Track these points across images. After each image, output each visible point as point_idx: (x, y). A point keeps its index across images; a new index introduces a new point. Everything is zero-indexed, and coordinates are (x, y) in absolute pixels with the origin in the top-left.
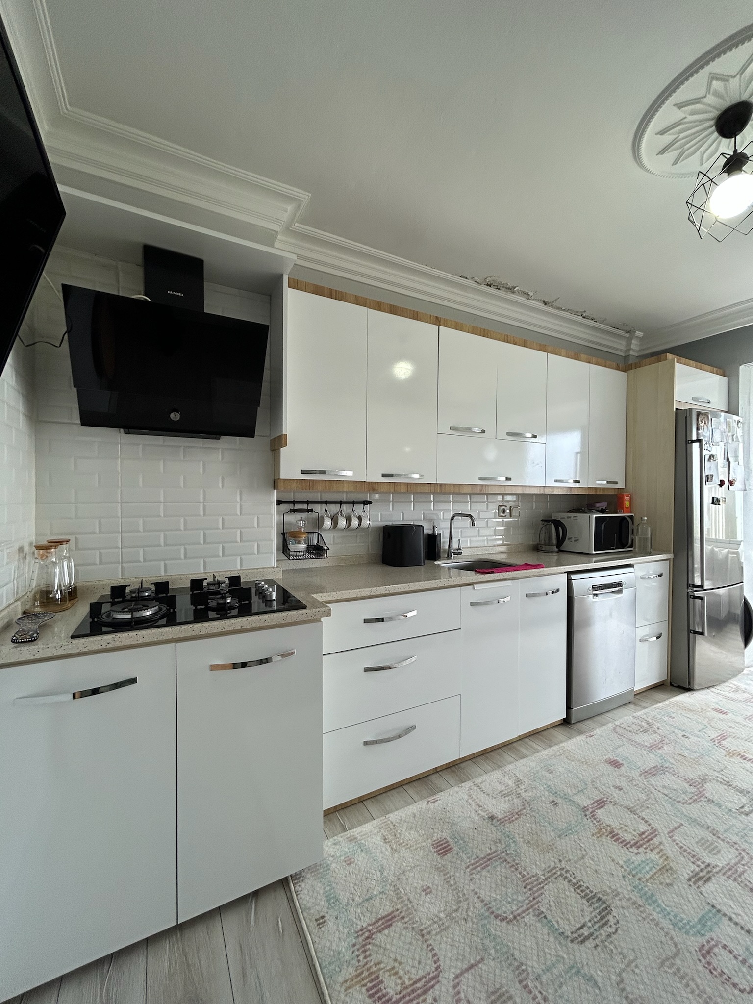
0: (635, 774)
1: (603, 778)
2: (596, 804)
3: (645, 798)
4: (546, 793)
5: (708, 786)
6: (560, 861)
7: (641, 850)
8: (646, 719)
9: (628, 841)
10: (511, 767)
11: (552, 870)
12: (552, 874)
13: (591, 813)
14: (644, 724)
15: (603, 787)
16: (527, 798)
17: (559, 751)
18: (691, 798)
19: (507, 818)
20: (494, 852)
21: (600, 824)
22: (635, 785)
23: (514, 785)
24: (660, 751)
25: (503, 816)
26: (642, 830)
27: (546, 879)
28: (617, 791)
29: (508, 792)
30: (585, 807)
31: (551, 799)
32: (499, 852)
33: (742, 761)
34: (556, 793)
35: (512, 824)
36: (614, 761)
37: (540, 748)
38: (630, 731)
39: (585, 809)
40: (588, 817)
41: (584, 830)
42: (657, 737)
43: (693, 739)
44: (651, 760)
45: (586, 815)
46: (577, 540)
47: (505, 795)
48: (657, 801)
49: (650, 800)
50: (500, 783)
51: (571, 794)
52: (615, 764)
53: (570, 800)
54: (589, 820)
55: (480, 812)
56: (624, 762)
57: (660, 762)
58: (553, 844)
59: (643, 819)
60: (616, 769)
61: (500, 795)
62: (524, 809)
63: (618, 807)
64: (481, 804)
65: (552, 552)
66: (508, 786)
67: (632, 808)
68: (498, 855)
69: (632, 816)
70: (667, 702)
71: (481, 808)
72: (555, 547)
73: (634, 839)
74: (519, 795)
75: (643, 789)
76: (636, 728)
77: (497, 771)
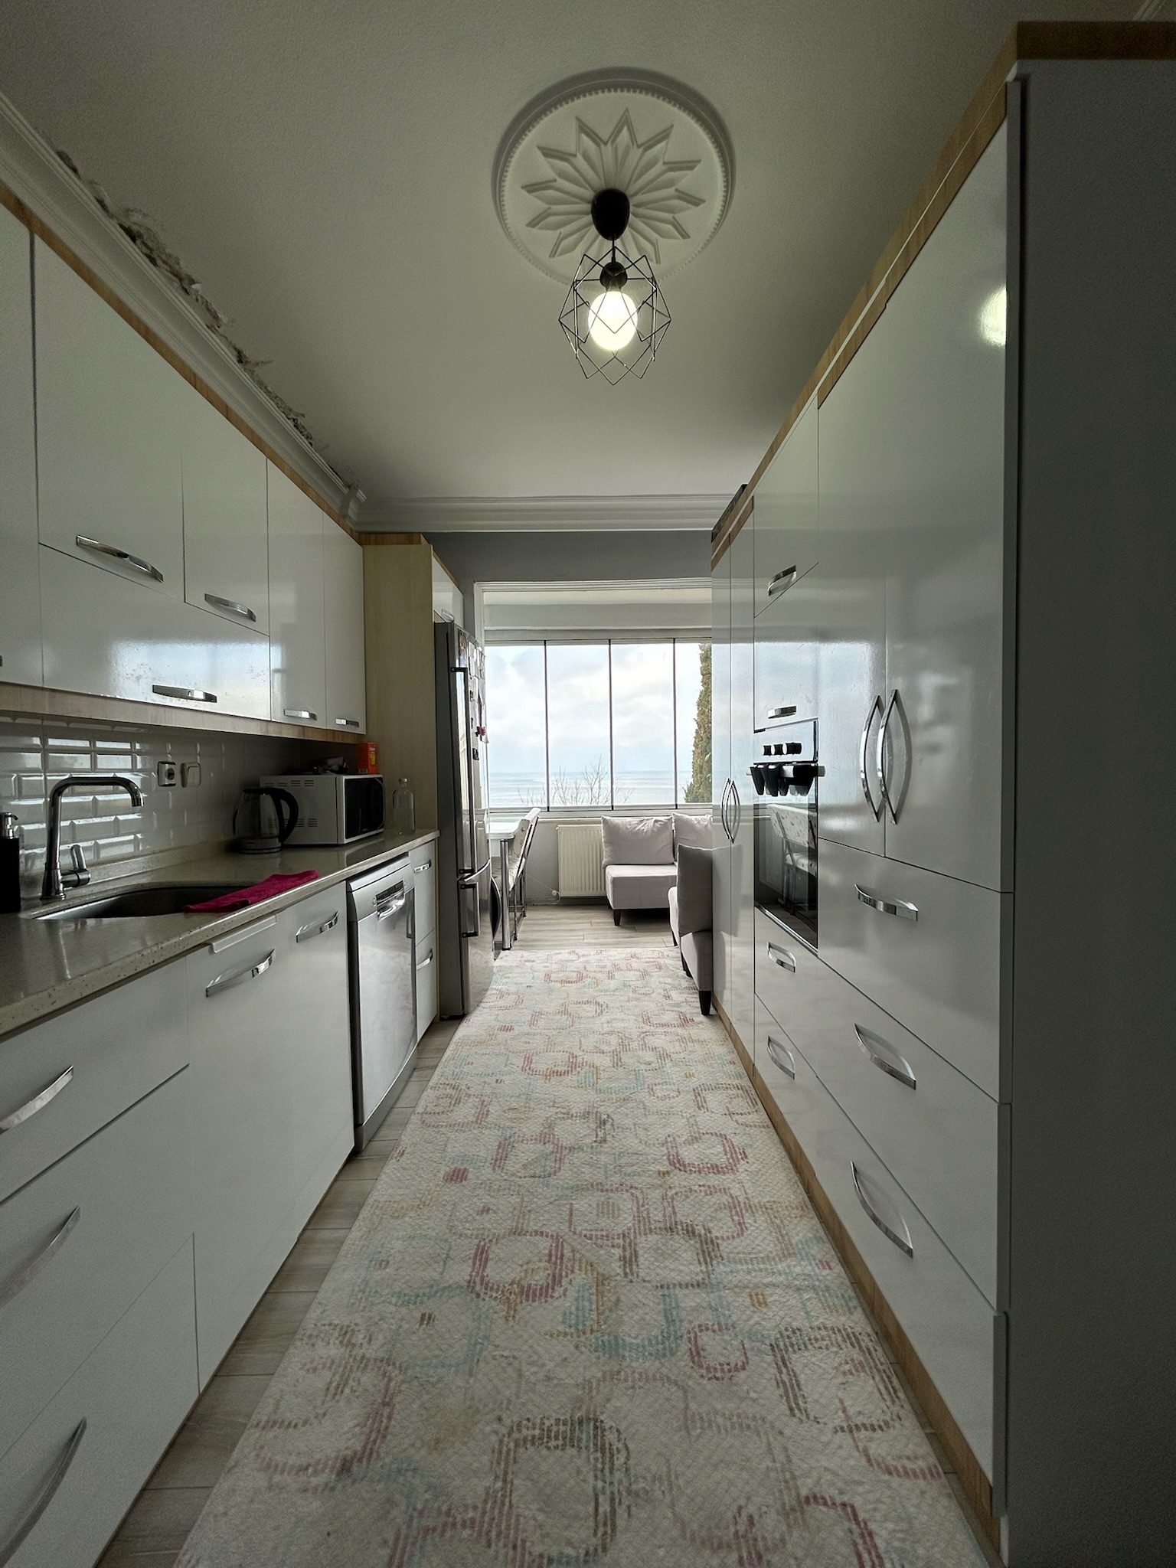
0: (487, 1172)
1: (459, 1211)
2: (478, 1263)
3: (519, 1200)
4: (404, 1310)
5: (558, 1131)
6: (500, 1419)
7: (565, 1282)
8: (447, 1082)
9: (545, 1284)
10: (313, 1314)
11: (500, 1452)
12: (504, 1460)
13: (482, 1284)
14: (450, 1091)
15: (467, 1225)
16: (381, 1354)
17: (374, 1213)
18: (556, 1161)
19: (374, 1435)
20: (397, 1540)
21: (503, 1291)
22: (499, 1190)
23: (342, 1350)
24: (489, 1119)
25: (363, 1437)
26: (547, 1252)
27: (505, 1481)
28: (487, 1217)
29: (341, 1377)
30: (469, 1282)
31: (418, 1315)
32: (404, 1532)
33: (560, 1079)
34: (417, 1296)
35: (389, 1437)
36: (454, 1171)
37: (341, 1233)
38: (443, 1112)
39: (470, 1285)
40: (482, 1295)
41: (492, 1323)
42: (473, 1102)
43: (507, 1079)
44: (490, 1139)
45: (478, 1296)
46: (313, 822)
47: (340, 1389)
48: (532, 1193)
49: (526, 1199)
50: (315, 1370)
51: (436, 1276)
52: (457, 1176)
53: (444, 1289)
54: (487, 1299)
55: (314, 1481)
56: (466, 1166)
57: (500, 1133)
58: (473, 1399)
59: (536, 1232)
60: (464, 1183)
61: (329, 1397)
62: (390, 1380)
63: (503, 1241)
64: (304, 1461)
65: (269, 850)
66: (333, 1362)
67: (517, 1227)
68: (407, 1537)
69: (524, 1239)
70: (452, 1046)
71: (310, 1470)
72: (277, 840)
73: (549, 1275)
74: (364, 1363)
75: (509, 1189)
76: (445, 1102)
77: (292, 1350)
